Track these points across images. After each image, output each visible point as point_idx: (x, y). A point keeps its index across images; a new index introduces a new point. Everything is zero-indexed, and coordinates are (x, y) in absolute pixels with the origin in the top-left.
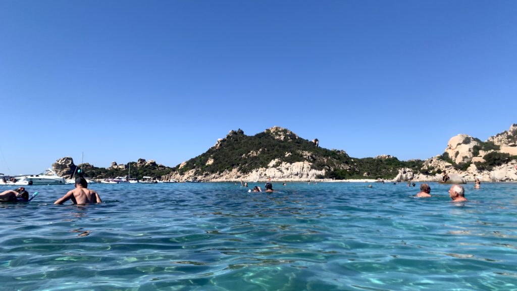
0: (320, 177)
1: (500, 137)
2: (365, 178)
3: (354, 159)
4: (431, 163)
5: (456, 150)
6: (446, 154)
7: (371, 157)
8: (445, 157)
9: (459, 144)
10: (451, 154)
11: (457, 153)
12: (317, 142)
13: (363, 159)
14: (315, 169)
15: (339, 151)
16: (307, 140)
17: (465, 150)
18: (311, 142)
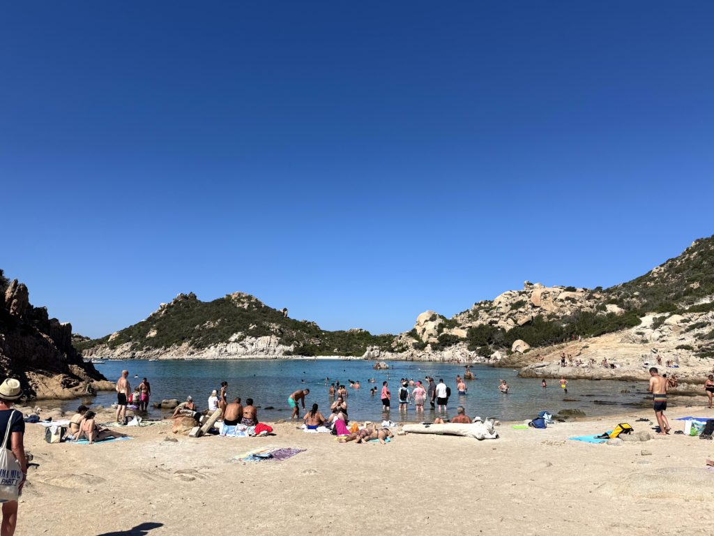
0: (288, 353)
1: (462, 316)
2: (336, 354)
3: (325, 332)
4: (400, 339)
5: (423, 327)
6: (415, 330)
7: (343, 330)
8: (413, 334)
9: (426, 321)
10: (419, 331)
11: (424, 330)
12: (286, 312)
13: (335, 332)
14: (283, 344)
15: (309, 323)
16: (275, 309)
17: (431, 326)
18: (279, 312)
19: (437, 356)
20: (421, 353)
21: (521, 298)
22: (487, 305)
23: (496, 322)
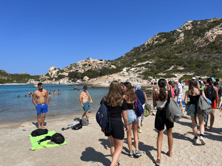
1: (66, 68)
2: (15, 83)
3: (9, 74)
4: (42, 76)
6: (48, 74)
9: (53, 70)
10: (50, 74)
11: (52, 73)
13: (14, 74)
15: (1, 71)
17: (54, 72)
19: (57, 83)
20: (51, 82)
21: (86, 63)
22: (74, 65)
23: (78, 71)
